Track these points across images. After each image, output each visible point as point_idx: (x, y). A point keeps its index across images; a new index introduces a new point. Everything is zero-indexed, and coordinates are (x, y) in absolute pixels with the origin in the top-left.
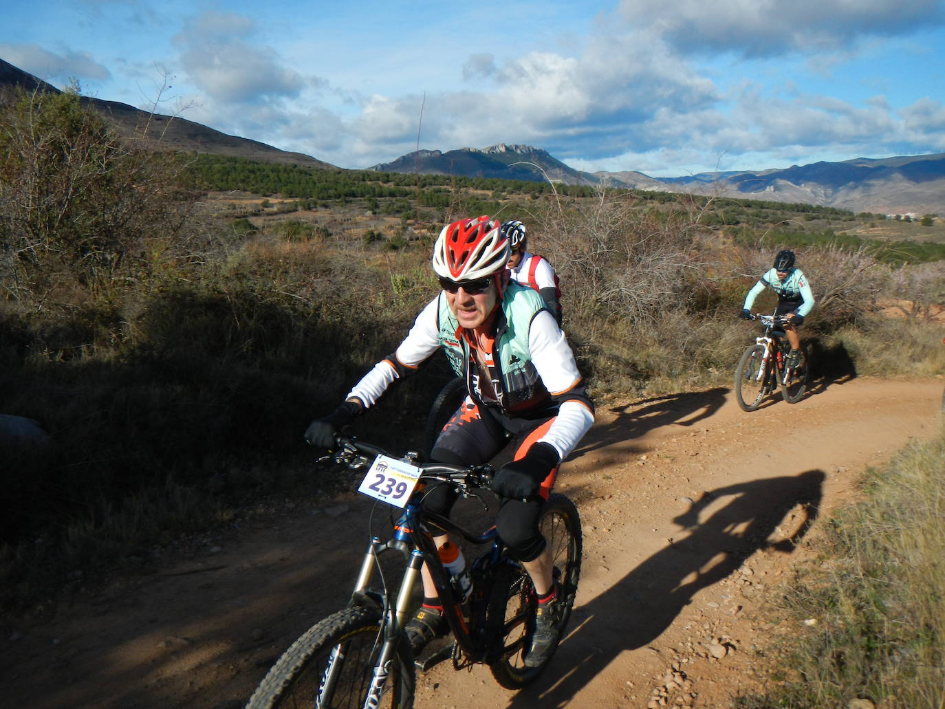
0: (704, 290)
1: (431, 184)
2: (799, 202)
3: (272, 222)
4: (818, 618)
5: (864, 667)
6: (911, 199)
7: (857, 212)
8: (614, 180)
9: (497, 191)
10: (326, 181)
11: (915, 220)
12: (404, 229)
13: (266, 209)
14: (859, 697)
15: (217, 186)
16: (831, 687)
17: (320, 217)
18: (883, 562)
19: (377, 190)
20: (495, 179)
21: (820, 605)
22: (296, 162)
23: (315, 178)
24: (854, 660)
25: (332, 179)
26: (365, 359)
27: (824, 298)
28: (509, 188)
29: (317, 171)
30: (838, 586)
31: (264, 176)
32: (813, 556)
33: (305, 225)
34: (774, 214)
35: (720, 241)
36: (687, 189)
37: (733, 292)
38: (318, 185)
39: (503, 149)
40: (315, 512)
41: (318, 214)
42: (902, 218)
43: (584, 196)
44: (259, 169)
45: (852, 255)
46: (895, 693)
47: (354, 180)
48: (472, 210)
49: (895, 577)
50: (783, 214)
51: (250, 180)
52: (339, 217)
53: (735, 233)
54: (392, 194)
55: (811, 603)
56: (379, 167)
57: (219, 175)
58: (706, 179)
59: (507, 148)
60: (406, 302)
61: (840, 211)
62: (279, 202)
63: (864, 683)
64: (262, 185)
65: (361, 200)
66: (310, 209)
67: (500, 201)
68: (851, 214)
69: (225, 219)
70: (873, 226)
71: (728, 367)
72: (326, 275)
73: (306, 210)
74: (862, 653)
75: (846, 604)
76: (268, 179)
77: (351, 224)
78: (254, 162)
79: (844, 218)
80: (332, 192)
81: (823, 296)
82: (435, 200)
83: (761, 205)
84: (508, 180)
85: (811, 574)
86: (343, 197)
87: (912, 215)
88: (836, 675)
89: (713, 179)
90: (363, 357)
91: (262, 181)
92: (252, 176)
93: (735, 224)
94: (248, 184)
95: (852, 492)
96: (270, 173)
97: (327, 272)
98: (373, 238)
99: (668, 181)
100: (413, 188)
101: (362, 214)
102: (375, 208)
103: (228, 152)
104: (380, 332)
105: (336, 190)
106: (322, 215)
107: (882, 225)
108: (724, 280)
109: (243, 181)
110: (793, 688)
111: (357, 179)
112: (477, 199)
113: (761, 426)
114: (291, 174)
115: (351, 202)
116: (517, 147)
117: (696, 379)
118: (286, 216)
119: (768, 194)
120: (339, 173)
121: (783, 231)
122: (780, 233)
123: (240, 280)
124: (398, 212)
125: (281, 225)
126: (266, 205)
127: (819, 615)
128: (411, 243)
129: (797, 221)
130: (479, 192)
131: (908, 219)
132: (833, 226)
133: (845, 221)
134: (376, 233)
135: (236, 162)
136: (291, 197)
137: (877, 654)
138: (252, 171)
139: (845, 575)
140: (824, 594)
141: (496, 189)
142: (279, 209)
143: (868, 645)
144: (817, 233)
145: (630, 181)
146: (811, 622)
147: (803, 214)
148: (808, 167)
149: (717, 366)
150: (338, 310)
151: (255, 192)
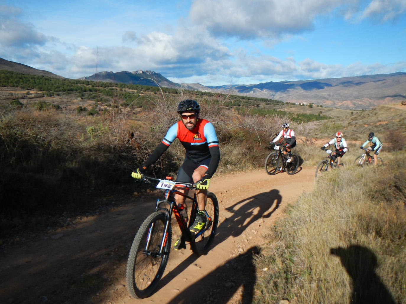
0: (225, 133)
1: (109, 86)
2: (263, 97)
3: (31, 102)
4: (268, 267)
5: (285, 287)
6: (305, 97)
7: (285, 102)
8: (189, 87)
9: (139, 90)
10: (58, 83)
11: (306, 105)
12: (96, 106)
13: (28, 96)
14: (283, 299)
15: (3, 84)
16: (272, 296)
17: (56, 100)
18: (293, 242)
19: (83, 88)
20: (138, 85)
21: (269, 262)
22: (44, 75)
23: (53, 82)
24: (281, 284)
25: (61, 83)
26: (73, 165)
27: (272, 136)
28: (144, 89)
29: (54, 79)
30: (275, 253)
31: (27, 80)
32: (267, 242)
33: (48, 104)
34: (254, 102)
35: (232, 113)
36: (219, 91)
37: (237, 134)
38: (54, 85)
39: (141, 72)
40: (46, 238)
41: (55, 98)
42: (301, 104)
43: (176, 93)
44: (25, 77)
45: (283, 118)
46: (297, 296)
47: (72, 83)
48: (128, 98)
49: (297, 248)
50: (257, 102)
51: (20, 82)
52: (65, 100)
53: (238, 109)
54: (90, 90)
55: (265, 261)
56: (84, 78)
57: (3, 79)
58: (227, 87)
59: (143, 72)
60: (94, 139)
61: (279, 101)
62: (35, 93)
63: (285, 293)
64: (26, 85)
65: (75, 93)
66: (50, 96)
67: (140, 94)
68: (283, 102)
69: (7, 100)
70: (291, 107)
71: (235, 165)
72: (56, 127)
73: (48, 96)
74: (284, 281)
75: (279, 261)
76: (29, 82)
77: (71, 103)
78: (22, 74)
79: (280, 104)
80: (61, 89)
81: (271, 135)
82: (110, 93)
83: (249, 98)
84: (144, 86)
85: (266, 249)
86: (67, 91)
87: (305, 103)
88: (274, 291)
89: (229, 87)
90: (72, 164)
91: (26, 83)
92: (21, 80)
93: (238, 106)
94: (19, 84)
95: (282, 214)
96: (30, 79)
97: (57, 125)
98: (81, 110)
99: (211, 88)
100: (100, 88)
101: (76, 99)
102: (82, 96)
103: (9, 69)
104: (81, 153)
105: (63, 88)
106: (56, 99)
107: (294, 107)
108: (233, 130)
109: (16, 83)
110: (258, 298)
111: (74, 83)
112: (130, 93)
113: (248, 189)
114: (41, 80)
115: (71, 93)
116: (147, 71)
117: (222, 170)
118: (38, 99)
119: (250, 94)
120: (65, 80)
121: (257, 109)
122: (256, 110)
123: (9, 129)
124: (93, 98)
125: (36, 103)
126: (28, 94)
127: (269, 266)
128: (100, 112)
129: (262, 105)
130: (131, 90)
131: (303, 105)
132: (276, 107)
133: (280, 105)
134: (83, 107)
135: (12, 74)
136: (41, 90)
137: (289, 281)
138: (21, 78)
139: (278, 249)
140: (270, 257)
141: (138, 89)
142: (35, 96)
143: (286, 277)
144: (270, 110)
145: (195, 87)
146: (266, 269)
147: (265, 102)
148: (266, 84)
149: (231, 164)
150: (60, 143)
151: (23, 88)
